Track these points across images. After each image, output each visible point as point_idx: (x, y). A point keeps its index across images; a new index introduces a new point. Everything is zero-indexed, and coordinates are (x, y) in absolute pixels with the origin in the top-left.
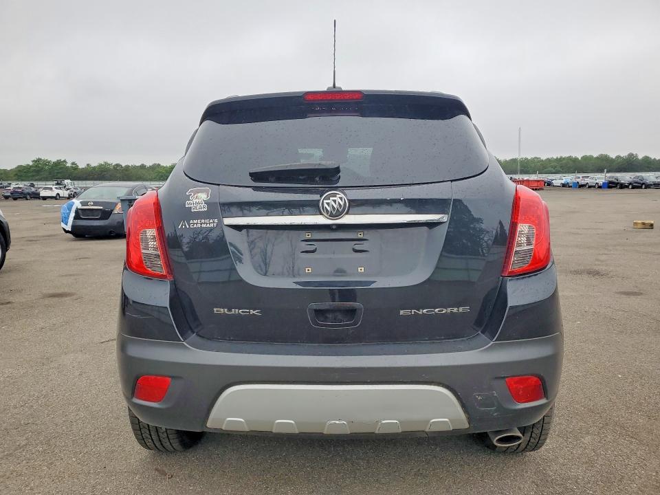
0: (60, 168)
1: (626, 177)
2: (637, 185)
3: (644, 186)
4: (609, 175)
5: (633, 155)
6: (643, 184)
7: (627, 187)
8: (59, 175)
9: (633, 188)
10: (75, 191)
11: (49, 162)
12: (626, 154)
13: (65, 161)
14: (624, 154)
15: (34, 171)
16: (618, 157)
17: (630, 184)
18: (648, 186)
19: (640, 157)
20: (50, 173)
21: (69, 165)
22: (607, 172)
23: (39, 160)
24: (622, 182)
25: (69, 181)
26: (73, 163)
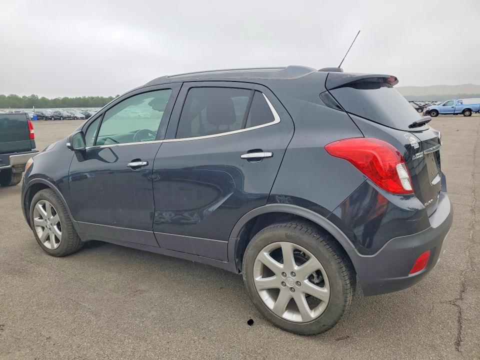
1: (49, 112)
2: (58, 118)
3: (62, 118)
4: (37, 110)
5: (34, 96)
6: (61, 117)
7: (51, 119)
9: (55, 119)
12: (30, 95)
14: (28, 95)
16: (24, 97)
17: (52, 117)
18: (64, 118)
19: (40, 98)
22: (35, 108)
24: (47, 115)
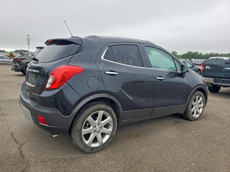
0: (196, 55)
8: (195, 57)
10: (194, 62)
11: (192, 53)
13: (198, 52)
15: (187, 55)
20: (192, 56)
21: (199, 53)
23: (189, 52)
25: (194, 59)
26: (200, 53)
